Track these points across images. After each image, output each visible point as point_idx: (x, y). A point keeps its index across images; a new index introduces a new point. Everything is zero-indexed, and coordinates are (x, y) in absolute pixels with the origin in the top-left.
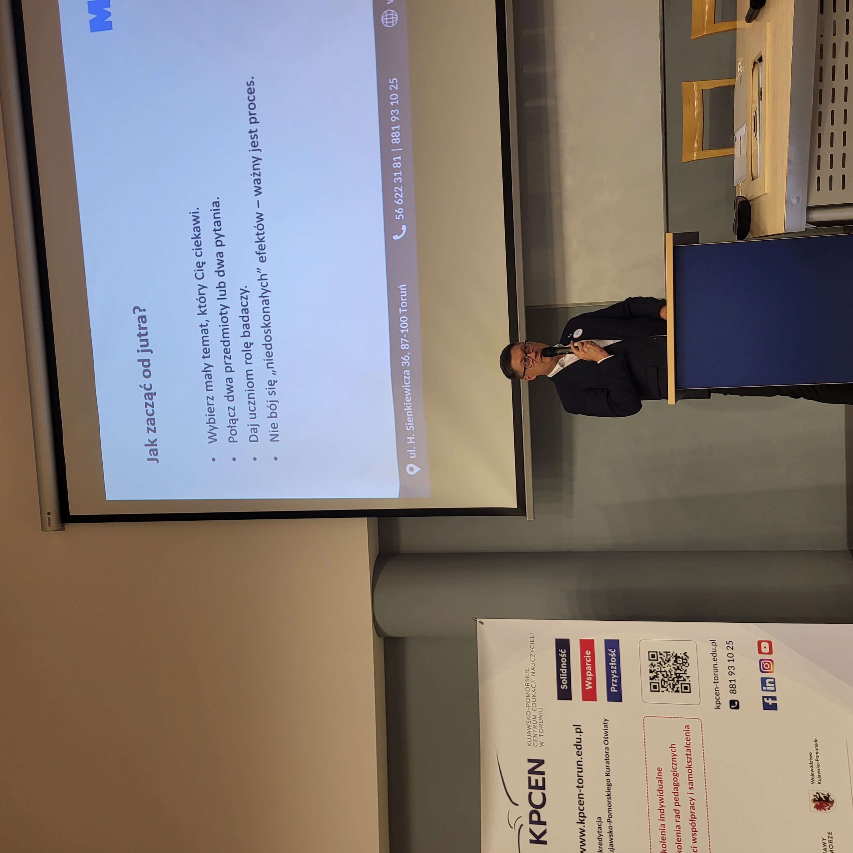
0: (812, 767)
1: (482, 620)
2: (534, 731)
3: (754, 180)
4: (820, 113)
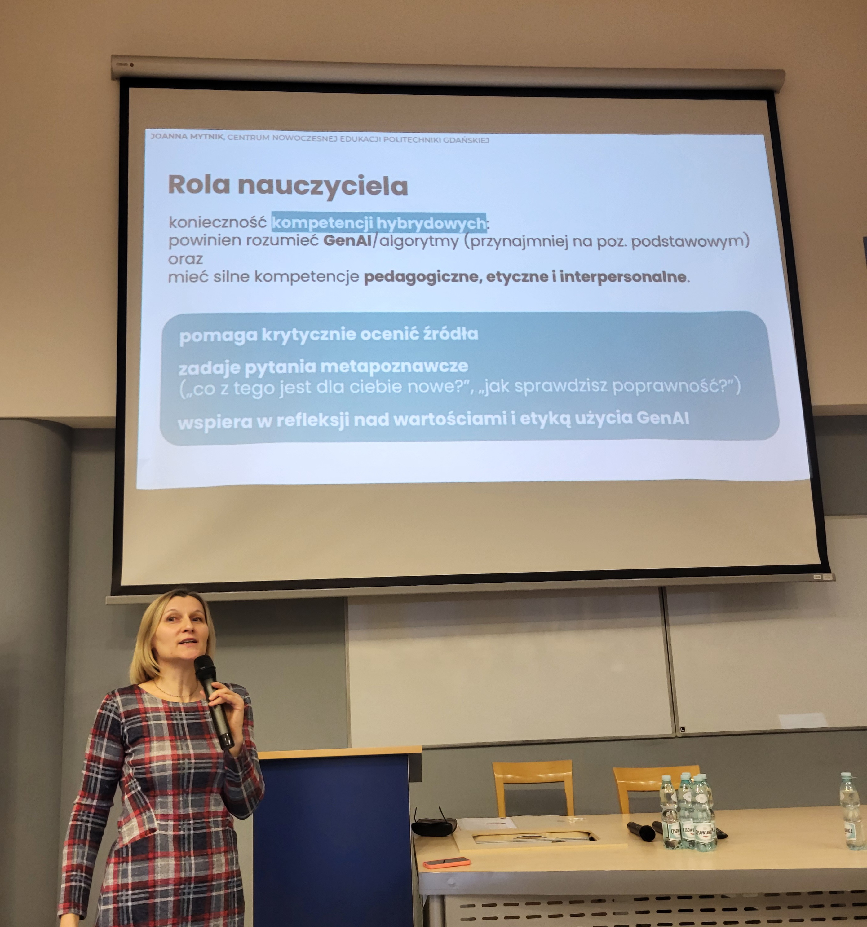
3: (472, 839)
4: (538, 904)
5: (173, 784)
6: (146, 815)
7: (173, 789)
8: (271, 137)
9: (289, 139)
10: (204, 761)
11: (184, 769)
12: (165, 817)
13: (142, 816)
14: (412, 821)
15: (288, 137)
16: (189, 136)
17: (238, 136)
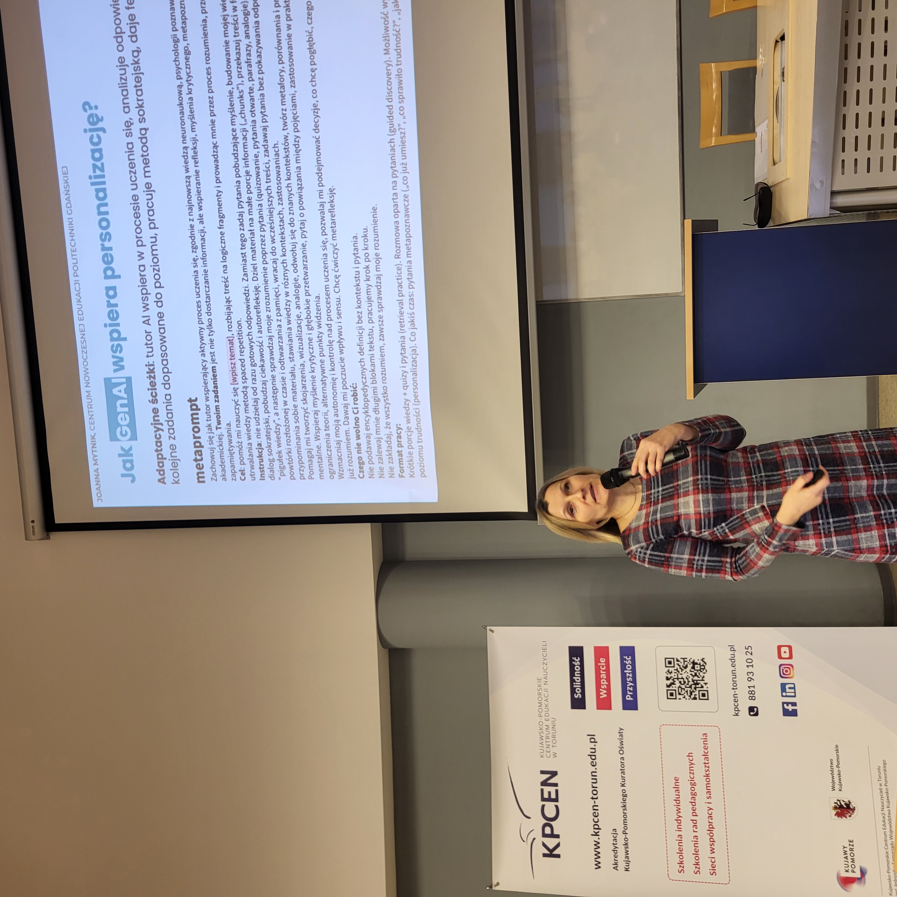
0: (832, 773)
1: (493, 628)
2: (546, 742)
3: (776, 166)
4: (845, 93)
5: (721, 493)
6: (748, 517)
7: (724, 493)
8: (88, 389)
9: (87, 371)
10: (699, 467)
11: (707, 484)
12: (751, 500)
13: (750, 520)
14: (756, 228)
15: (85, 373)
16: (96, 467)
17: (91, 420)
